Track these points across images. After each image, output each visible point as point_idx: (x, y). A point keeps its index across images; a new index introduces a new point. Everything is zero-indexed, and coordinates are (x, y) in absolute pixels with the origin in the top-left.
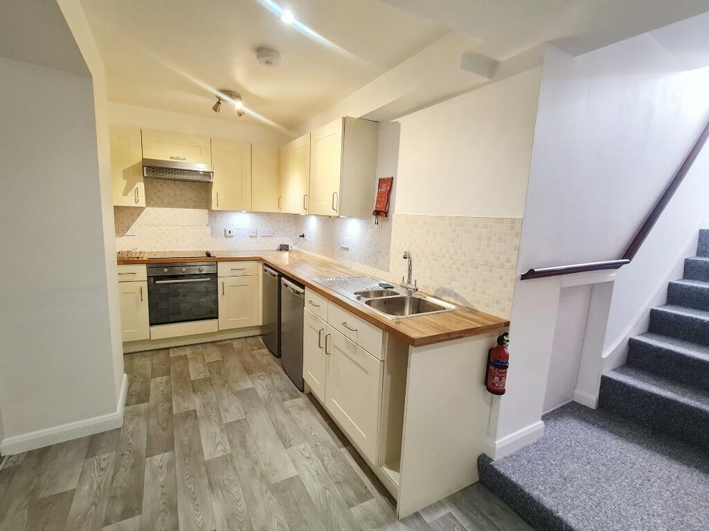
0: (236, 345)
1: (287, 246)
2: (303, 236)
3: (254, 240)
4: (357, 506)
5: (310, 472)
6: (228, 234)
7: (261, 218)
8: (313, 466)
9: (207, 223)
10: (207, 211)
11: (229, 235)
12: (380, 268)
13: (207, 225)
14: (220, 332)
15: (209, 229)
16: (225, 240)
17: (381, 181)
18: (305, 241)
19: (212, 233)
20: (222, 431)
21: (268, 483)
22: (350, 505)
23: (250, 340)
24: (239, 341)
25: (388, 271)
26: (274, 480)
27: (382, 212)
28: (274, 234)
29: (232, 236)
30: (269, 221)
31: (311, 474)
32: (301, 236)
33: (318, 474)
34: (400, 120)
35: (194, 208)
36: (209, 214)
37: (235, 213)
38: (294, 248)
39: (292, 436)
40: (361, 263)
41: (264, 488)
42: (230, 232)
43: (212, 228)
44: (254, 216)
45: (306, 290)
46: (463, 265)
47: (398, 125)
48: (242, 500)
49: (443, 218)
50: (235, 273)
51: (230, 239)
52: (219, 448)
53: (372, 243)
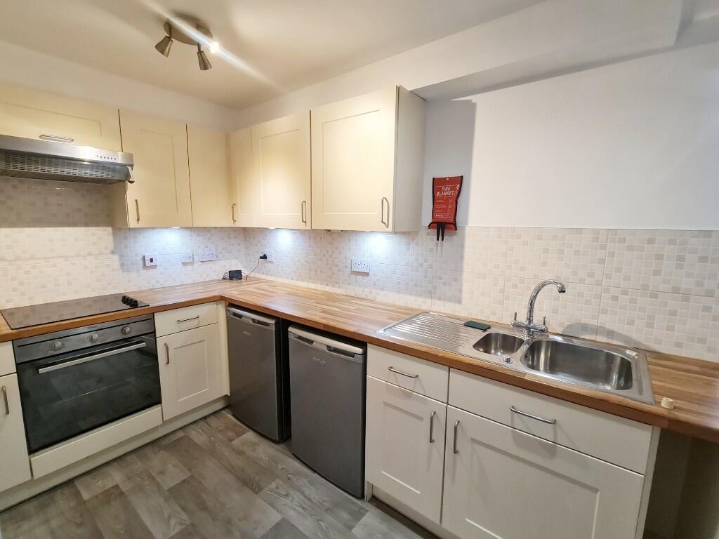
1: (239, 272)
2: (264, 257)
3: (189, 267)
6: (148, 263)
7: (198, 235)
9: (111, 246)
10: (109, 229)
11: (152, 264)
12: (439, 299)
13: (113, 252)
14: (165, 423)
15: (116, 258)
16: (143, 272)
17: (437, 183)
18: (270, 265)
19: (122, 265)
23: (214, 422)
25: (459, 302)
27: (444, 225)
28: (217, 256)
29: (155, 266)
30: (210, 239)
32: (261, 258)
34: (474, 98)
35: (86, 225)
36: (114, 234)
37: (155, 231)
38: (252, 275)
40: (399, 292)
42: (151, 260)
43: (121, 256)
44: (186, 233)
45: (369, 350)
46: (625, 293)
47: (472, 107)
49: (579, 231)
50: (184, 325)
51: (151, 272)
53: (421, 265)
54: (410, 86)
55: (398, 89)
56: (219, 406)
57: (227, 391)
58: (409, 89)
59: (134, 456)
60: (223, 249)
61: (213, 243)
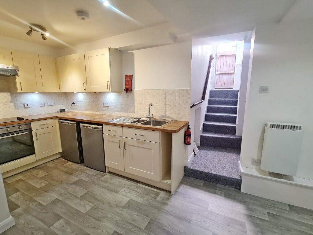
0: (49, 165)
1: (64, 109)
2: (74, 103)
3: (43, 108)
4: (158, 198)
5: (133, 196)
6: (26, 106)
7: (46, 96)
8: (133, 194)
9: (11, 100)
10: (9, 93)
11: (27, 106)
12: (129, 112)
13: (11, 102)
14: (37, 161)
15: (12, 104)
16: (24, 109)
17: (126, 77)
18: (76, 106)
19: (15, 107)
20: (81, 200)
21: (121, 207)
22: (156, 198)
23: (56, 161)
24: (50, 163)
25: (134, 113)
26: (123, 204)
27: (129, 89)
28: (55, 104)
29: (29, 107)
30: (51, 97)
31: (135, 196)
32: (72, 104)
33: (137, 195)
34: (134, 51)
36: (11, 95)
37: (28, 94)
38: (69, 110)
39: (116, 189)
40: (118, 112)
41: (121, 209)
42: (27, 105)
43: (15, 103)
44: (41, 95)
45: (103, 126)
47: (133, 54)
48: (116, 217)
49: (160, 90)
50: (42, 127)
51: (27, 110)
52: (87, 206)
53: (124, 102)
54: (114, 47)
55: (109, 49)
56: (58, 156)
57: (61, 151)
58: (114, 48)
59: (26, 172)
60: (57, 101)
61: (52, 98)
